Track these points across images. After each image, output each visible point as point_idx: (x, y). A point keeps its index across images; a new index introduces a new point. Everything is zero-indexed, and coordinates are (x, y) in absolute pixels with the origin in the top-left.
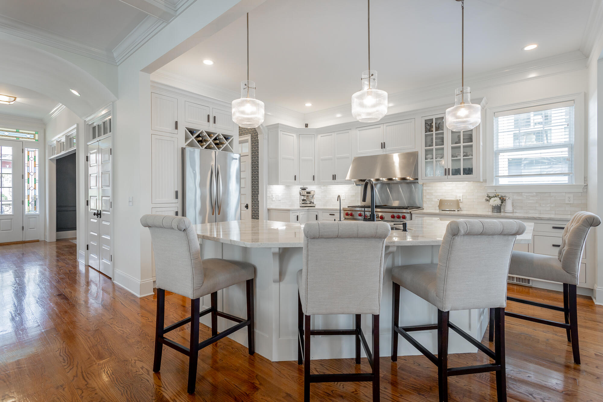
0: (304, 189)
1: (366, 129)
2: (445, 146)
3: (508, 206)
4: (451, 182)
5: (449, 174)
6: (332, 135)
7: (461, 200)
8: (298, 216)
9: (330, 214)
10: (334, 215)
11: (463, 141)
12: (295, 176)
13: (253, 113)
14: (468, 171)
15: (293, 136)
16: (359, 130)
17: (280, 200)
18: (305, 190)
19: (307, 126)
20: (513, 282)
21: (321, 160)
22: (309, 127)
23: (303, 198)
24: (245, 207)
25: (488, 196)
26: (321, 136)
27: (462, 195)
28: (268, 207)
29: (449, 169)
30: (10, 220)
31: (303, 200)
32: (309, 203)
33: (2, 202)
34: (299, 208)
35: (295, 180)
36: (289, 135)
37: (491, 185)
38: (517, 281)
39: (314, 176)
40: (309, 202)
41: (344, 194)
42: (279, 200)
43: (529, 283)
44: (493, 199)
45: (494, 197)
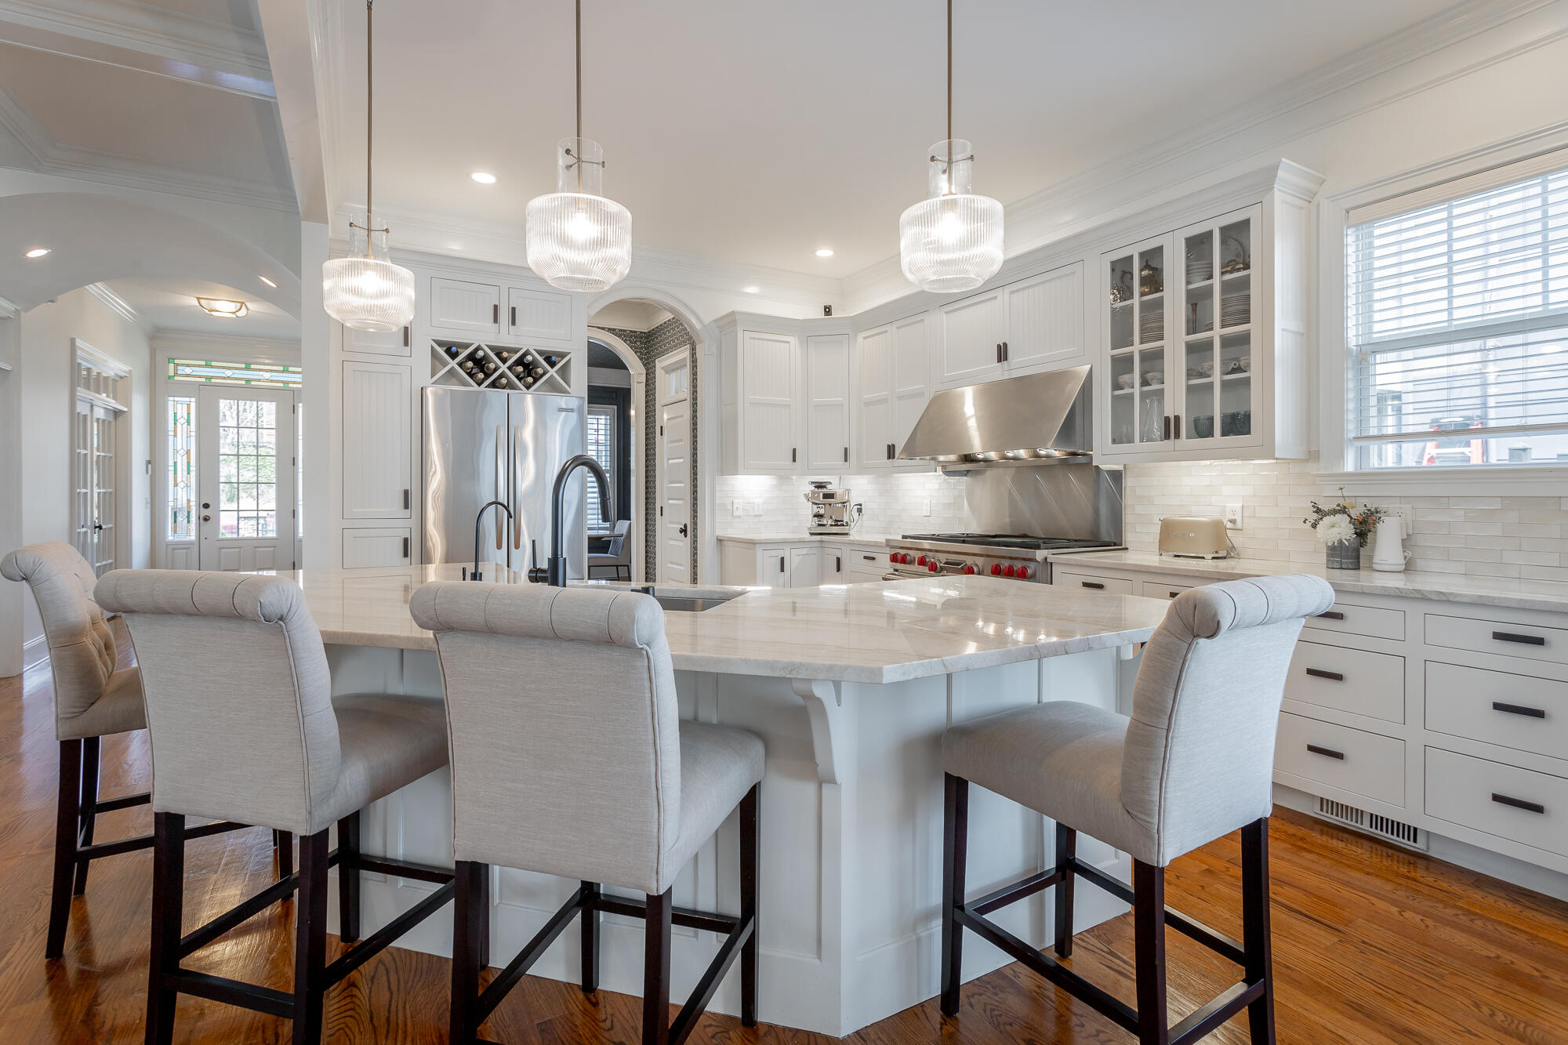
0: (820, 486)
1: (963, 308)
2: (1166, 343)
3: (1387, 547)
4: (1208, 462)
5: (1177, 435)
6: (886, 331)
7: (1239, 521)
8: (782, 559)
9: (865, 558)
10: (874, 559)
11: (1222, 321)
12: (794, 450)
13: (383, 294)
14: (1237, 424)
15: (789, 342)
16: (946, 312)
17: (761, 516)
18: (825, 487)
19: (828, 311)
20: (1359, 825)
21: (864, 403)
22: (835, 314)
23: (816, 510)
24: (681, 532)
25: (1318, 511)
26: (865, 338)
27: (1241, 505)
28: (720, 533)
29: (1177, 418)
30: (272, 549)
31: (818, 516)
32: (831, 525)
33: (240, 513)
34: (807, 536)
35: (794, 460)
36: (773, 340)
37: (1335, 471)
38: (1371, 827)
39: (846, 449)
40: (830, 522)
41: (928, 501)
42: (756, 516)
43: (1415, 841)
44: (1327, 520)
45: (1334, 512)
